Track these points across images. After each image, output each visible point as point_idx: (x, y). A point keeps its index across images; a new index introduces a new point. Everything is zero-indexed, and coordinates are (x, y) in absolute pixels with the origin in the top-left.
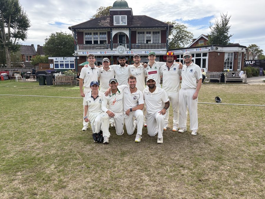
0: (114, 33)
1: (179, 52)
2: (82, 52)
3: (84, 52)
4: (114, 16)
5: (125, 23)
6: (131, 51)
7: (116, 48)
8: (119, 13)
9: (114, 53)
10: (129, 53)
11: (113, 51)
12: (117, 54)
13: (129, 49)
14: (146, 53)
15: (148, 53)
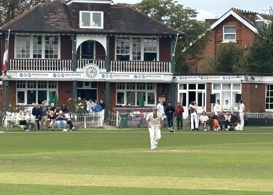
0: (79, 41)
1: (195, 79)
2: (19, 74)
3: (23, 73)
4: (81, 12)
5: (100, 25)
6: (109, 75)
7: (82, 68)
8: (89, 7)
9: (78, 77)
10: (105, 78)
11: (78, 72)
12: (85, 78)
13: (106, 70)
14: (136, 78)
15: (140, 78)
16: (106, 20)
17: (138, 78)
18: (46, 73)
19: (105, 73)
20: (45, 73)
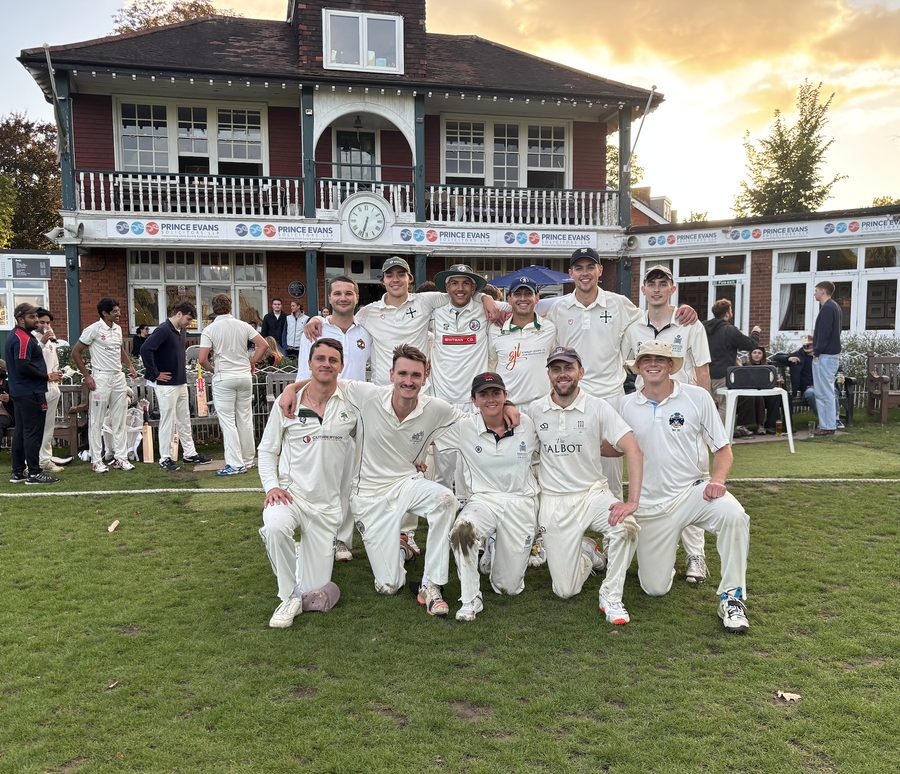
0: (325, 112)
1: (707, 240)
2: (112, 223)
3: (130, 223)
4: (327, 14)
5: (391, 62)
6: (425, 230)
7: (336, 207)
9: (321, 237)
10: (412, 241)
11: (319, 221)
12: (344, 243)
13: (413, 214)
14: (511, 241)
15: (524, 241)
16: (412, 46)
17: (516, 244)
18: (212, 223)
19: (413, 225)
20: (207, 223)
